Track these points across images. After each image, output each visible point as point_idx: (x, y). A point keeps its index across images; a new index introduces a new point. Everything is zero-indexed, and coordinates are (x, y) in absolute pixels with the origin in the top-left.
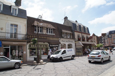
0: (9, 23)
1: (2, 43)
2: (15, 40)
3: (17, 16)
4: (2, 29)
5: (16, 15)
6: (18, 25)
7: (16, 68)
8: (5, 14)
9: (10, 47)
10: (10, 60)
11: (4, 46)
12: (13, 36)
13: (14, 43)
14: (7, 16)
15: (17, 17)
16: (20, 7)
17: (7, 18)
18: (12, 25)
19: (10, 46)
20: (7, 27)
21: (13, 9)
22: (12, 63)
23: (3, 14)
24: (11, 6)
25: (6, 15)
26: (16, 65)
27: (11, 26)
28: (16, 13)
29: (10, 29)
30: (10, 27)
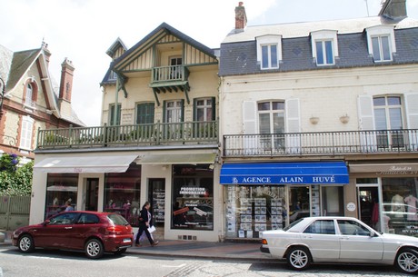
0: (366, 93)
1: (351, 171)
2: (398, 155)
3: (394, 61)
4: (344, 121)
5: (392, 60)
6: (402, 95)
7: (403, 268)
8: (347, 67)
9: (379, 185)
10: (376, 235)
11: (359, 181)
12: (390, 142)
13: (394, 168)
14: (357, 71)
15: (394, 64)
16: (404, 24)
17: (358, 77)
18: (378, 99)
19: (379, 180)
20: (360, 108)
21: (374, 38)
22: (384, 245)
23: (340, 68)
24: (365, 32)
25: (353, 70)
26: (402, 258)
27: (375, 104)
28: (386, 50)
29: (373, 116)
30: (373, 107)
